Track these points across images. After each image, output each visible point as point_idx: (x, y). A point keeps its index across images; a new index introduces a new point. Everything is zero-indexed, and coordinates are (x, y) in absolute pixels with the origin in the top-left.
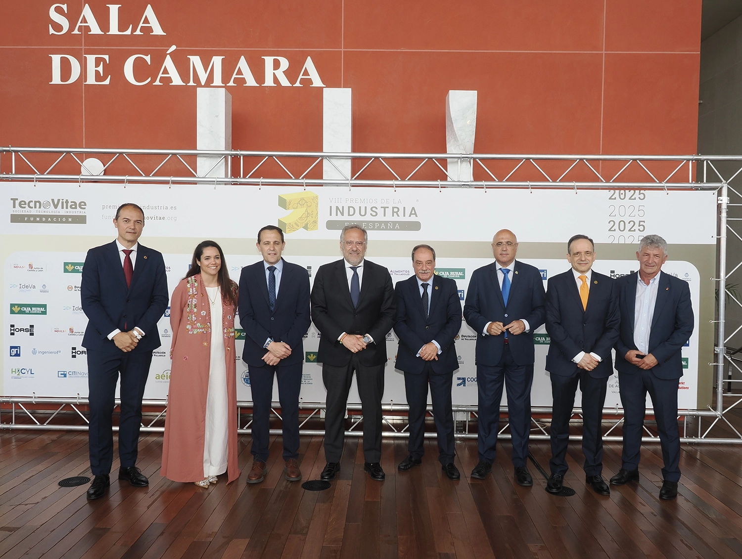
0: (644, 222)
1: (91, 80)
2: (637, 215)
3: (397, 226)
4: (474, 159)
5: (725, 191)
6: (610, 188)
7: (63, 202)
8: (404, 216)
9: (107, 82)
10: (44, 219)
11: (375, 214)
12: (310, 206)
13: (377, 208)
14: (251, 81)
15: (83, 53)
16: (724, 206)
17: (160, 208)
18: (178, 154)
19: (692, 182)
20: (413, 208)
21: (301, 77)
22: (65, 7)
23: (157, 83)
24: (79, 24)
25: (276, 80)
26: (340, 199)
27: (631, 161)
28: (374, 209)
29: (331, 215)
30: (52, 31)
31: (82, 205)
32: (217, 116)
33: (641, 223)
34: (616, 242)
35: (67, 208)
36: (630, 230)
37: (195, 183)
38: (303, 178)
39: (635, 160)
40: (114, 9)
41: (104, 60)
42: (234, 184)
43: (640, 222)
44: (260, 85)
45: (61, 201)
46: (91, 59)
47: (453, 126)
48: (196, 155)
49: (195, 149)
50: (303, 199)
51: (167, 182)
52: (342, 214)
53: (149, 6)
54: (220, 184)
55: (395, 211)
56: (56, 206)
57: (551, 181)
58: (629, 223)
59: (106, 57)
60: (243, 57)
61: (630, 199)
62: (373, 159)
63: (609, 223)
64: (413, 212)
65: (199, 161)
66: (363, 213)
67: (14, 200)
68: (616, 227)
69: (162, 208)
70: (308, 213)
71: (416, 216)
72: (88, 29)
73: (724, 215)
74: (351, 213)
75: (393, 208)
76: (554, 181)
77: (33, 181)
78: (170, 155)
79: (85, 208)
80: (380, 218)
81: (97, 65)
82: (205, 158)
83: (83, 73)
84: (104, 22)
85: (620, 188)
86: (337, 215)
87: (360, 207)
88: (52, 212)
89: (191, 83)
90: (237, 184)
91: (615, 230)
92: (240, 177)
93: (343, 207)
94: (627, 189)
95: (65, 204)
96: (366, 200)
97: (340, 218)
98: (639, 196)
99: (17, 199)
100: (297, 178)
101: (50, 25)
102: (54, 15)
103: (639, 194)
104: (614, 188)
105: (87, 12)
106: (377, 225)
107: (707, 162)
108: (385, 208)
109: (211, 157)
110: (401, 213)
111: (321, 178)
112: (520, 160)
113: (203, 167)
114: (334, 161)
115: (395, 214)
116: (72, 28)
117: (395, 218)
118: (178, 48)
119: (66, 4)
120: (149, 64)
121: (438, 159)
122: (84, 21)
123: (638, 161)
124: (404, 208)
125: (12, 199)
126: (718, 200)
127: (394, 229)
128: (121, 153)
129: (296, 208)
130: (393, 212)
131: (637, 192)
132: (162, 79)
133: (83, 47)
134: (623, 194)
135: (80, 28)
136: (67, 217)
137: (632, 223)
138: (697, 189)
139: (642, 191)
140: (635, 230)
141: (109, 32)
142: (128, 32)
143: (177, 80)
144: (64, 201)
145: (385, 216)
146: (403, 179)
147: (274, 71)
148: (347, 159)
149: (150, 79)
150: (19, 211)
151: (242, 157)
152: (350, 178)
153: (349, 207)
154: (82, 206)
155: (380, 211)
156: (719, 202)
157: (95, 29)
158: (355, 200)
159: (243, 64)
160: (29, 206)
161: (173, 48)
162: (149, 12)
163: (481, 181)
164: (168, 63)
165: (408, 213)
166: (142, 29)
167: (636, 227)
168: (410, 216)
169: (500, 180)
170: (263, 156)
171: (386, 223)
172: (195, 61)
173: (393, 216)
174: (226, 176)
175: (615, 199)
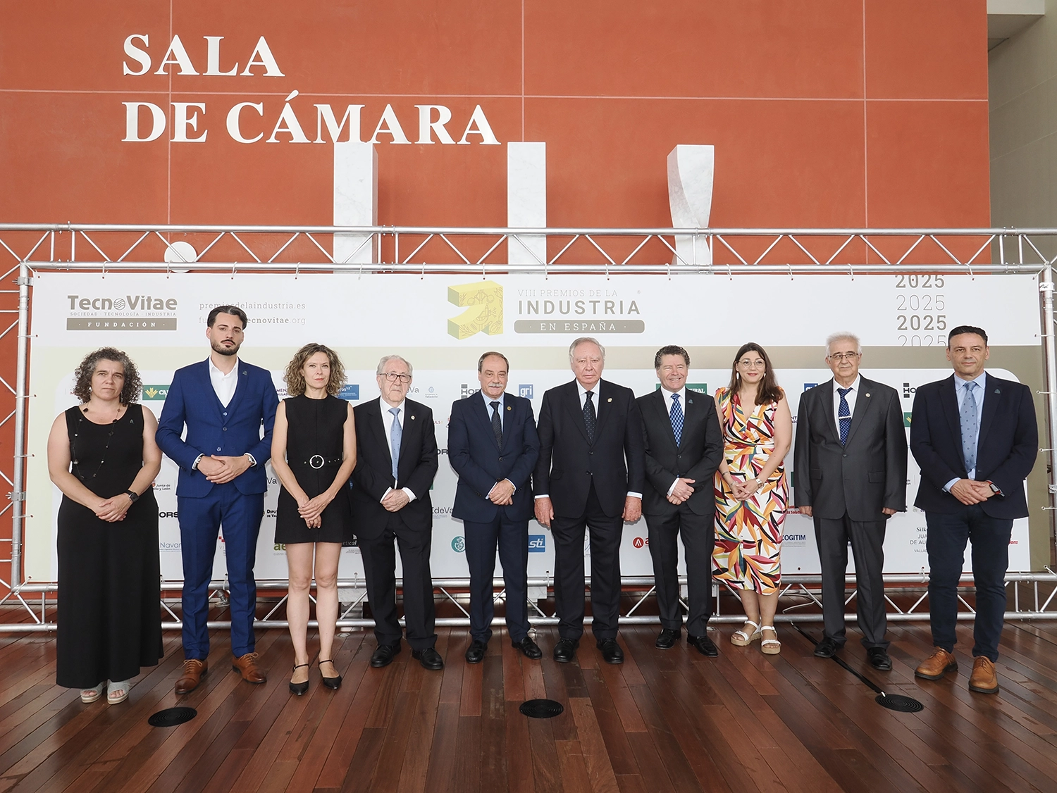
0: (944, 317)
1: (180, 136)
2: (934, 308)
3: (612, 327)
4: (714, 235)
5: (1048, 275)
6: (896, 273)
7: (143, 301)
8: (622, 313)
9: (203, 139)
10: (115, 325)
11: (581, 311)
12: (492, 301)
13: (584, 303)
14: (400, 138)
15: (170, 101)
16: (1049, 295)
17: (281, 306)
18: (307, 231)
19: (1004, 263)
20: (633, 303)
21: (467, 131)
22: (145, 39)
23: (272, 140)
24: (165, 61)
25: (433, 135)
26: (532, 292)
27: (923, 236)
28: (580, 304)
29: (521, 313)
30: (126, 71)
31: (171, 304)
32: (361, 181)
33: (941, 319)
34: (908, 344)
35: (149, 308)
36: (926, 329)
37: (330, 271)
38: (481, 263)
39: (927, 235)
40: (214, 43)
41: (199, 109)
42: (386, 272)
43: (939, 317)
44: (413, 143)
45: (141, 298)
46: (181, 108)
47: (682, 193)
48: (331, 234)
49: (331, 224)
50: (481, 292)
51: (292, 271)
52: (536, 311)
53: (262, 38)
54: (365, 273)
55: (609, 307)
56: (133, 306)
57: (818, 264)
58: (925, 319)
59: (202, 106)
60: (389, 106)
61: (924, 286)
62: (577, 236)
63: (898, 319)
64: (634, 308)
65: (337, 241)
66: (565, 310)
67: (73, 298)
68: (908, 324)
69: (285, 306)
70: (489, 311)
71: (638, 313)
72: (177, 68)
73: (1049, 306)
74: (549, 309)
75: (606, 302)
76: (823, 263)
77: (101, 271)
78: (297, 234)
79: (175, 308)
80: (588, 316)
81: (189, 116)
82: (345, 238)
83: (170, 126)
84: (199, 59)
85: (910, 273)
86: (529, 313)
87: (561, 302)
88: (127, 314)
89: (319, 140)
90: (390, 272)
91: (906, 329)
92: (394, 262)
93: (537, 302)
94: (920, 273)
95: (146, 303)
96: (568, 292)
97: (533, 317)
98: (936, 282)
99: (77, 297)
100: (473, 262)
101: (125, 63)
102: (130, 49)
103: (936, 280)
104: (902, 273)
105: (176, 45)
106: (585, 325)
107: (1022, 236)
108: (595, 302)
109: (354, 236)
110: (617, 309)
111: (506, 262)
112: (775, 236)
113: (343, 250)
114: (522, 239)
115: (609, 310)
116: (155, 66)
117: (610, 317)
118: (300, 94)
119: (147, 36)
120: (262, 115)
121: (664, 236)
122: (173, 57)
123: (932, 236)
124: (621, 302)
125: (69, 297)
126: (1040, 287)
127: (607, 331)
128: (227, 232)
129: (473, 304)
130: (606, 308)
131: (933, 277)
132: (278, 136)
133: (170, 93)
134: (915, 280)
135: (166, 67)
136: (149, 321)
137: (929, 319)
138: (1011, 272)
139: (939, 276)
140: (932, 329)
141: (206, 72)
142: (233, 73)
143: (299, 137)
144: (146, 298)
145: (595, 313)
146: (619, 263)
147: (433, 125)
148: (541, 236)
149: (261, 135)
150: (79, 313)
151: (397, 236)
152: (545, 263)
153: (546, 302)
154: (170, 306)
155: (589, 307)
156: (1042, 289)
157: (188, 69)
158: (553, 292)
159: (389, 115)
160: (94, 307)
161: (295, 93)
162: (262, 47)
163: (724, 264)
164: (288, 114)
165: (626, 309)
166: (252, 69)
167: (934, 324)
168: (629, 313)
169: (750, 263)
170: (427, 234)
171: (597, 323)
172: (325, 110)
173: (606, 313)
174: (375, 261)
175: (904, 286)
